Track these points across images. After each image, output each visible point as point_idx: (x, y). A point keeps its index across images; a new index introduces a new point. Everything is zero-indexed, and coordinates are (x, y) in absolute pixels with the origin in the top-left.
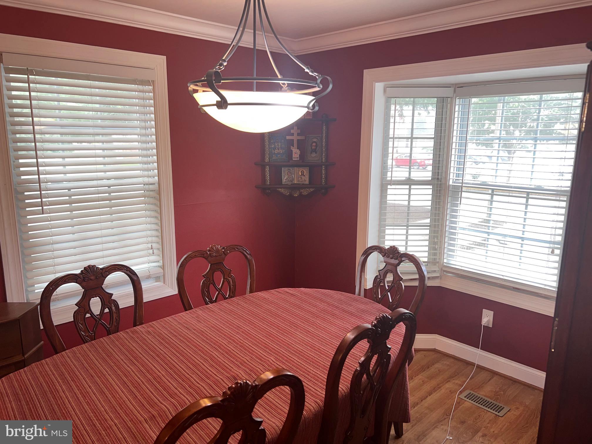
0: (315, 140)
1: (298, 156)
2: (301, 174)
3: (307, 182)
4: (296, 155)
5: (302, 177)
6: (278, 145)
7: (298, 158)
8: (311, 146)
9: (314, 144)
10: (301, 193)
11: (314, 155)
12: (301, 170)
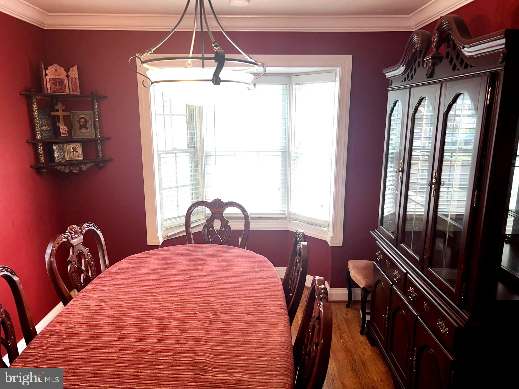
0: (83, 116)
1: (66, 132)
2: (72, 150)
3: (81, 158)
4: (64, 131)
5: (74, 153)
6: (44, 121)
7: (66, 134)
8: (79, 121)
9: (83, 120)
10: (81, 170)
11: (84, 130)
12: (73, 146)
